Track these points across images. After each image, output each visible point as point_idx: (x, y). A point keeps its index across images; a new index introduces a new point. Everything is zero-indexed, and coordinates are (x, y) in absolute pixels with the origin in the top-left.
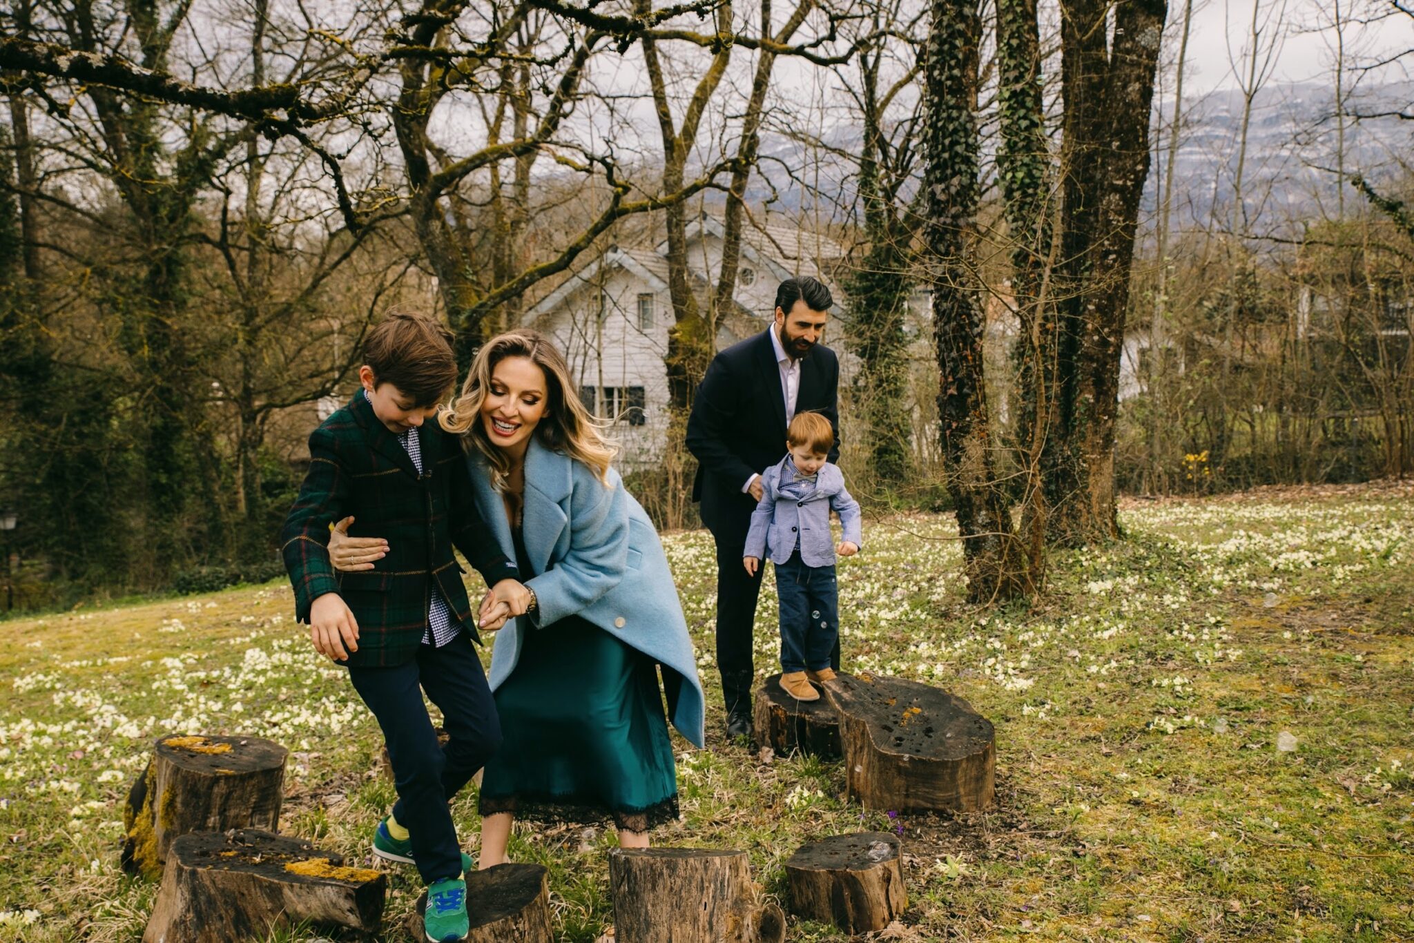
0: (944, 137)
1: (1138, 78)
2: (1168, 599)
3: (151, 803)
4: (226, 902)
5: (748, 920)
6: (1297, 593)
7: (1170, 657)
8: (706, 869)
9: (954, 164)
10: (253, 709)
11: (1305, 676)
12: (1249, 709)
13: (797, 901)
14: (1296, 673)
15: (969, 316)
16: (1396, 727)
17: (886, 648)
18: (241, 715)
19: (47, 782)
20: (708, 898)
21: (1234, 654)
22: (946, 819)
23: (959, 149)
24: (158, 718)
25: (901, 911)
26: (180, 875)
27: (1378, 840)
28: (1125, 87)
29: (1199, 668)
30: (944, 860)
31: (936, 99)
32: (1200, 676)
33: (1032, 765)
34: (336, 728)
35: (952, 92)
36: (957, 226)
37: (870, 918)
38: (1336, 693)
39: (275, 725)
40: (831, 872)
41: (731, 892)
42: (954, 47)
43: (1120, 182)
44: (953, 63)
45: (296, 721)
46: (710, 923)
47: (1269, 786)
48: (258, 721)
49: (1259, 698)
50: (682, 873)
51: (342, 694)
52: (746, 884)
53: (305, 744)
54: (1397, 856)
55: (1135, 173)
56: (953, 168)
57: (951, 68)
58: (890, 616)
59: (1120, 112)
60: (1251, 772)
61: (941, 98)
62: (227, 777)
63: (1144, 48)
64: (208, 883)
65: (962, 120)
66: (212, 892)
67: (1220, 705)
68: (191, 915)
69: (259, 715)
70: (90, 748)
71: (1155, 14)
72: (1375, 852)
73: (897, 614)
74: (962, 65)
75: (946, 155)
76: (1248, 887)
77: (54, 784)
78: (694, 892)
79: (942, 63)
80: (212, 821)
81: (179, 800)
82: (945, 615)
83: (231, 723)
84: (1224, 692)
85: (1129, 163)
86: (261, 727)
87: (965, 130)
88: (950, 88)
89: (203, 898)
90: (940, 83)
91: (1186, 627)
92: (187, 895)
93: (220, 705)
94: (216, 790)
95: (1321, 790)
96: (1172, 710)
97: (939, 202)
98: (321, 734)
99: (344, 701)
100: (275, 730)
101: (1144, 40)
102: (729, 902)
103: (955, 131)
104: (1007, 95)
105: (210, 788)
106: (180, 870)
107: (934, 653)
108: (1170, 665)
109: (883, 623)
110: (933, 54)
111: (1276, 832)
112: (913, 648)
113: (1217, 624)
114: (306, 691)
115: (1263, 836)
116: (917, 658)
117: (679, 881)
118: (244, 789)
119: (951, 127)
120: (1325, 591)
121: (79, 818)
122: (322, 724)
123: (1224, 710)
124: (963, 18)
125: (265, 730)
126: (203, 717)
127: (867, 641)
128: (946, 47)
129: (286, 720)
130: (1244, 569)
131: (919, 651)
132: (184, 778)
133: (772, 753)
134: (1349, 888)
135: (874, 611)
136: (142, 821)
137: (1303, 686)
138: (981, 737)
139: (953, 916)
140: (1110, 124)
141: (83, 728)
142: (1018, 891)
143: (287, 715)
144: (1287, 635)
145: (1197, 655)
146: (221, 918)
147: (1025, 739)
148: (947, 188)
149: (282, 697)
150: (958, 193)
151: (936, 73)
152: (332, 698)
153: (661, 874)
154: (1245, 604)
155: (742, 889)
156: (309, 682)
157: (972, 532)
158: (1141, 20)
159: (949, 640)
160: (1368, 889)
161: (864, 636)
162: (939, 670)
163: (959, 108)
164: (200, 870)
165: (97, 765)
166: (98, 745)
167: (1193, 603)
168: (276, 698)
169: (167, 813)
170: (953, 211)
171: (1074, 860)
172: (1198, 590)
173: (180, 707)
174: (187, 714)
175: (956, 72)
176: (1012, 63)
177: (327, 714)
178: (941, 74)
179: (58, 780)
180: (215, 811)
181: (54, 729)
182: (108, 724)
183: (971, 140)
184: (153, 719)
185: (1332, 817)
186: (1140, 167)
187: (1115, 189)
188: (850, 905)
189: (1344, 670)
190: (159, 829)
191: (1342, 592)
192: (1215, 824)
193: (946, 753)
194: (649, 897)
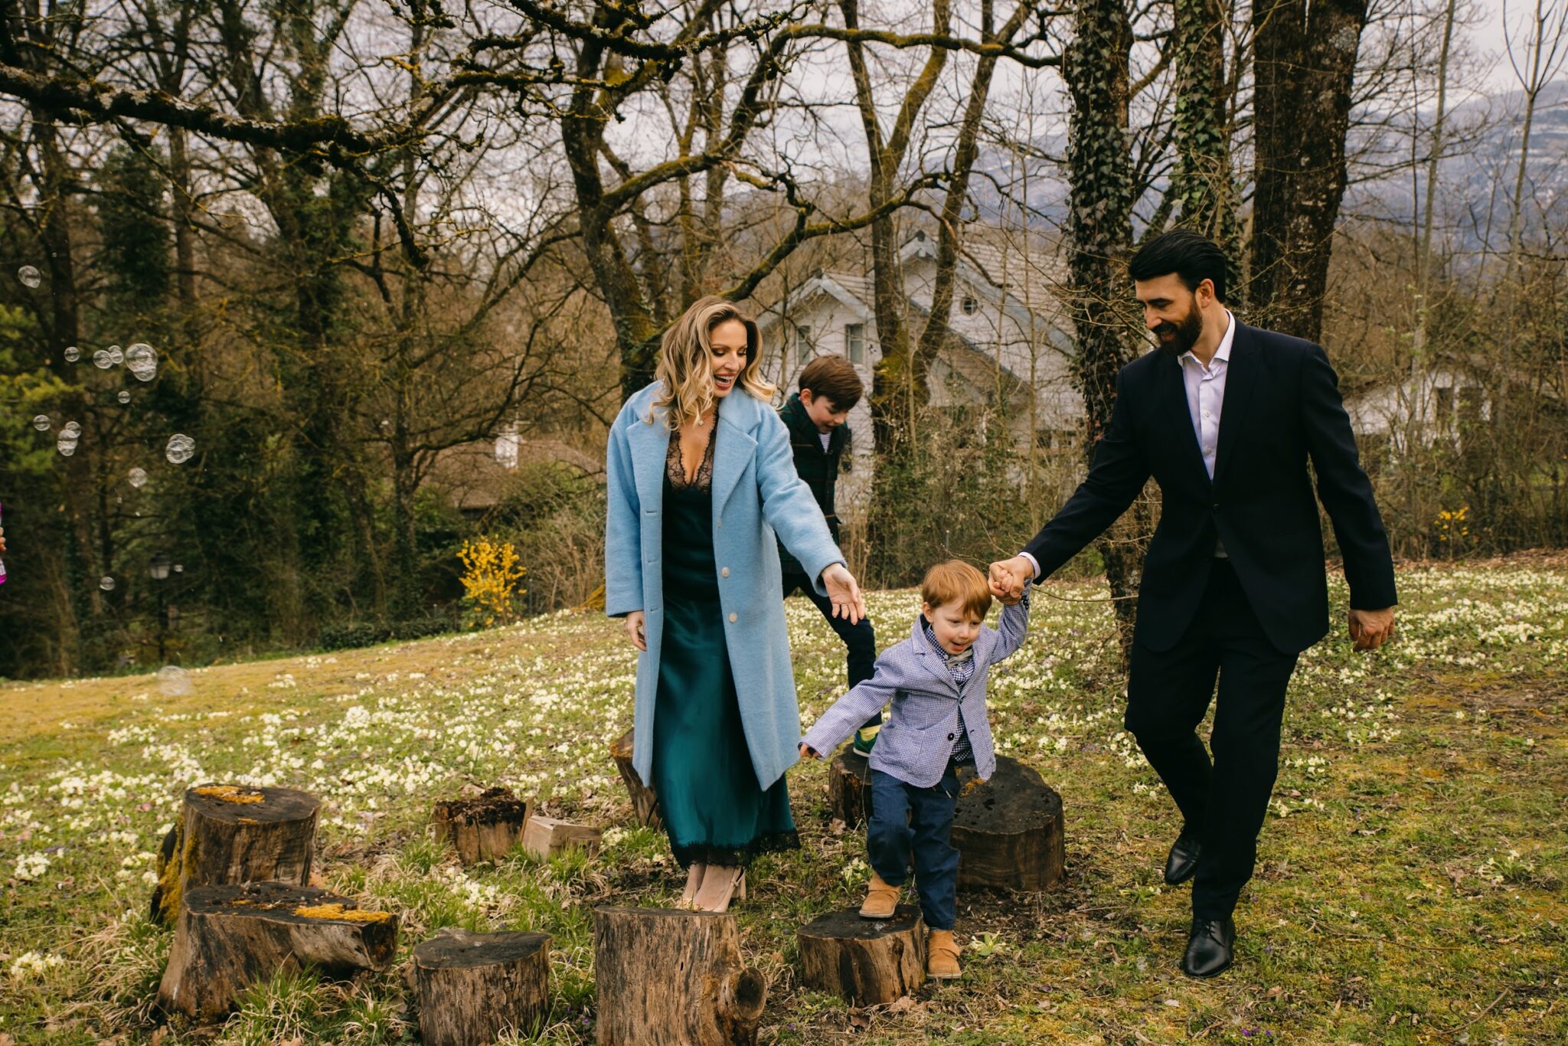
0: (1089, 157)
1: (1331, 86)
2: (1345, 672)
3: (180, 851)
4: (236, 947)
5: (726, 983)
6: (1496, 670)
7: (1318, 736)
8: (684, 928)
9: (1100, 186)
10: (333, 767)
11: (1462, 760)
12: (1381, 793)
13: (807, 971)
14: (1454, 756)
15: (1118, 354)
16: (1538, 816)
17: (1014, 720)
18: (319, 773)
19: (109, 834)
20: (685, 958)
21: (1392, 734)
22: (1001, 897)
23: (1105, 169)
24: (236, 773)
25: (916, 985)
26: (189, 922)
27: (1459, 933)
28: (1316, 95)
29: (1346, 749)
30: (981, 938)
31: (1080, 115)
32: (1342, 756)
33: (1119, 846)
34: (410, 787)
35: (1098, 107)
36: (1104, 254)
37: (879, 991)
38: (1489, 778)
39: (349, 783)
40: (839, 941)
41: (711, 953)
42: (1099, 56)
43: (1310, 203)
44: (1098, 74)
45: (371, 780)
46: (687, 984)
47: (1369, 874)
48: (333, 778)
49: (1398, 782)
50: (659, 931)
51: (426, 754)
52: (731, 946)
53: (372, 803)
54: (1472, 949)
55: (1328, 192)
56: (1099, 191)
57: (1097, 80)
58: (1028, 685)
59: (1310, 124)
60: (1355, 858)
61: (1086, 113)
62: (249, 827)
63: (1339, 50)
64: (217, 928)
65: (1108, 138)
66: (222, 937)
67: (1351, 788)
68: (202, 961)
69: (337, 774)
70: (160, 801)
71: (1351, 12)
72: (1449, 944)
73: (1037, 683)
74: (1110, 77)
75: (1091, 177)
76: (1297, 976)
77: (114, 836)
78: (671, 951)
79: (1086, 75)
80: (234, 870)
81: (201, 847)
82: (1089, 686)
83: (307, 779)
84: (1360, 775)
85: (1320, 181)
86: (334, 785)
87: (1113, 149)
88: (1095, 101)
89: (212, 944)
90: (1085, 97)
91: (1350, 704)
92: (197, 942)
93: (301, 762)
94: (237, 839)
95: (1423, 881)
96: (1296, 793)
97: (1086, 226)
98: (393, 795)
99: (426, 761)
100: (349, 788)
101: (1338, 41)
102: (708, 964)
103: (1101, 149)
104: (1183, 106)
105: (232, 836)
106: (190, 917)
107: (1063, 726)
108: (1316, 744)
109: (1018, 693)
110: (1079, 65)
111: (1353, 922)
112: (1041, 720)
113: (1387, 702)
114: (390, 750)
115: (1336, 926)
116: (1044, 730)
117: (655, 940)
118: (267, 839)
119: (1096, 145)
120: (1528, 668)
121: (127, 868)
122: (397, 784)
123: (1353, 794)
124: (1111, 26)
125: (337, 787)
126: (280, 774)
127: (995, 711)
128: (1091, 57)
129: (362, 779)
130: (1444, 643)
131: (1048, 723)
132: (207, 826)
133: (843, 825)
134: (1406, 981)
135: (1013, 680)
136: (171, 869)
137: (1453, 770)
138: (1046, 811)
139: (971, 994)
140: (1299, 136)
141: (160, 781)
142: (1050, 972)
143: (364, 773)
144: (1460, 715)
145: (1350, 734)
146: (232, 963)
147: (1124, 819)
148: (1093, 212)
149: (366, 755)
150: (1104, 217)
151: (1080, 85)
152: (415, 757)
153: (639, 931)
154: (1431, 681)
155: (725, 951)
156: (398, 741)
157: (1123, 594)
158: (1335, 19)
159: (1083, 714)
160: (1427, 982)
161: (993, 706)
162: (1062, 744)
163: (1105, 125)
164: (208, 915)
165: (160, 817)
166: (169, 798)
167: (1370, 679)
168: (358, 756)
169: (190, 862)
170: (1099, 237)
171: (1121, 942)
172: (1382, 664)
173: (263, 763)
174: (266, 770)
175: (1102, 85)
176: (1188, 70)
177: (406, 773)
178: (1086, 87)
179: (119, 831)
180: (237, 860)
181: (130, 781)
182: (186, 778)
183: (1119, 160)
184: (230, 774)
185: (1422, 909)
186: (1333, 186)
187: (1305, 211)
188: (858, 976)
189: (1508, 754)
190: (184, 876)
191: (1549, 671)
192: (1290, 912)
193: (1004, 827)
194: (625, 955)
